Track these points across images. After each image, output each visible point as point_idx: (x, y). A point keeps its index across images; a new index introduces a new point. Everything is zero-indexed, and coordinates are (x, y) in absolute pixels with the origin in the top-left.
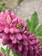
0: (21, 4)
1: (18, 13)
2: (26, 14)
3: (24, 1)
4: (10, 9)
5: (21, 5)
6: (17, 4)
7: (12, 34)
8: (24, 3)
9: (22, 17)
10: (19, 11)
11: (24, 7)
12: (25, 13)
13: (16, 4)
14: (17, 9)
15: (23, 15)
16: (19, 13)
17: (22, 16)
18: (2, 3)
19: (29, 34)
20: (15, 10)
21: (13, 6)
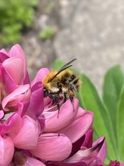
1: (79, 19)
9: (96, 44)
10: (85, 9)
12: (115, 23)
15: (103, 35)
16: (85, 23)
17: (99, 39)
20: (64, 2)
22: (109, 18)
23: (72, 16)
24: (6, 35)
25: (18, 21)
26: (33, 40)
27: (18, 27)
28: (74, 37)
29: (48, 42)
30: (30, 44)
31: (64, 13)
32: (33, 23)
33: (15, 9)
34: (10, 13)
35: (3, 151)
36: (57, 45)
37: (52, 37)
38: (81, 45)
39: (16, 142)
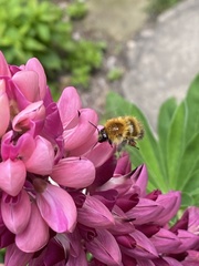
0: (162, 18)
1: (146, 60)
2: (184, 70)
3: (181, 6)
4: (110, 39)
5: (164, 24)
6: (144, 16)
7: (9, 197)
8: (178, 15)
9: (161, 84)
10: (152, 51)
11: (175, 35)
12: (180, 64)
13: (137, 16)
14: (141, 44)
15: (169, 75)
16: (152, 64)
18: (72, 9)
19: (135, 198)
20: (132, 45)
21: (124, 24)
22: (174, 59)
23: (139, 58)
24: (76, 76)
25: (86, 63)
26: (102, 81)
27: (87, 68)
28: (141, 77)
29: (116, 82)
30: (98, 85)
31: (131, 55)
32: (101, 64)
33: (84, 51)
34: (79, 55)
35: (10, 176)
36: (125, 85)
37: (120, 78)
38: (148, 85)
39: (29, 166)
